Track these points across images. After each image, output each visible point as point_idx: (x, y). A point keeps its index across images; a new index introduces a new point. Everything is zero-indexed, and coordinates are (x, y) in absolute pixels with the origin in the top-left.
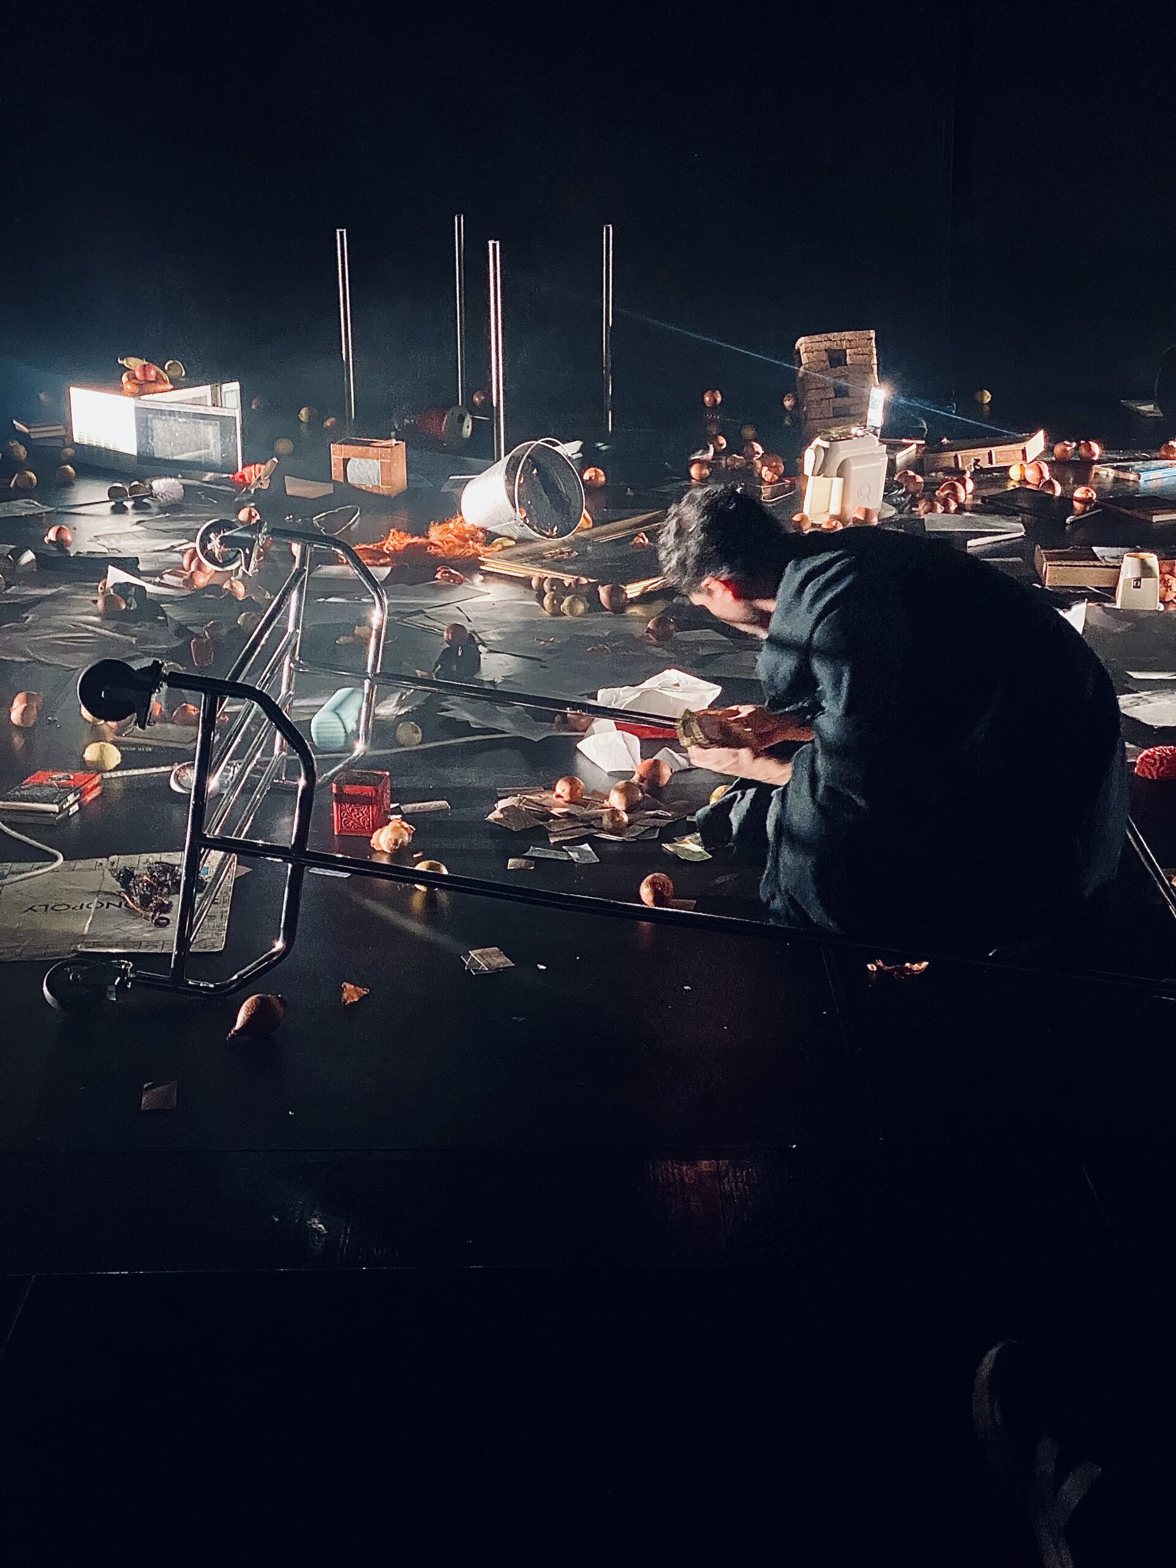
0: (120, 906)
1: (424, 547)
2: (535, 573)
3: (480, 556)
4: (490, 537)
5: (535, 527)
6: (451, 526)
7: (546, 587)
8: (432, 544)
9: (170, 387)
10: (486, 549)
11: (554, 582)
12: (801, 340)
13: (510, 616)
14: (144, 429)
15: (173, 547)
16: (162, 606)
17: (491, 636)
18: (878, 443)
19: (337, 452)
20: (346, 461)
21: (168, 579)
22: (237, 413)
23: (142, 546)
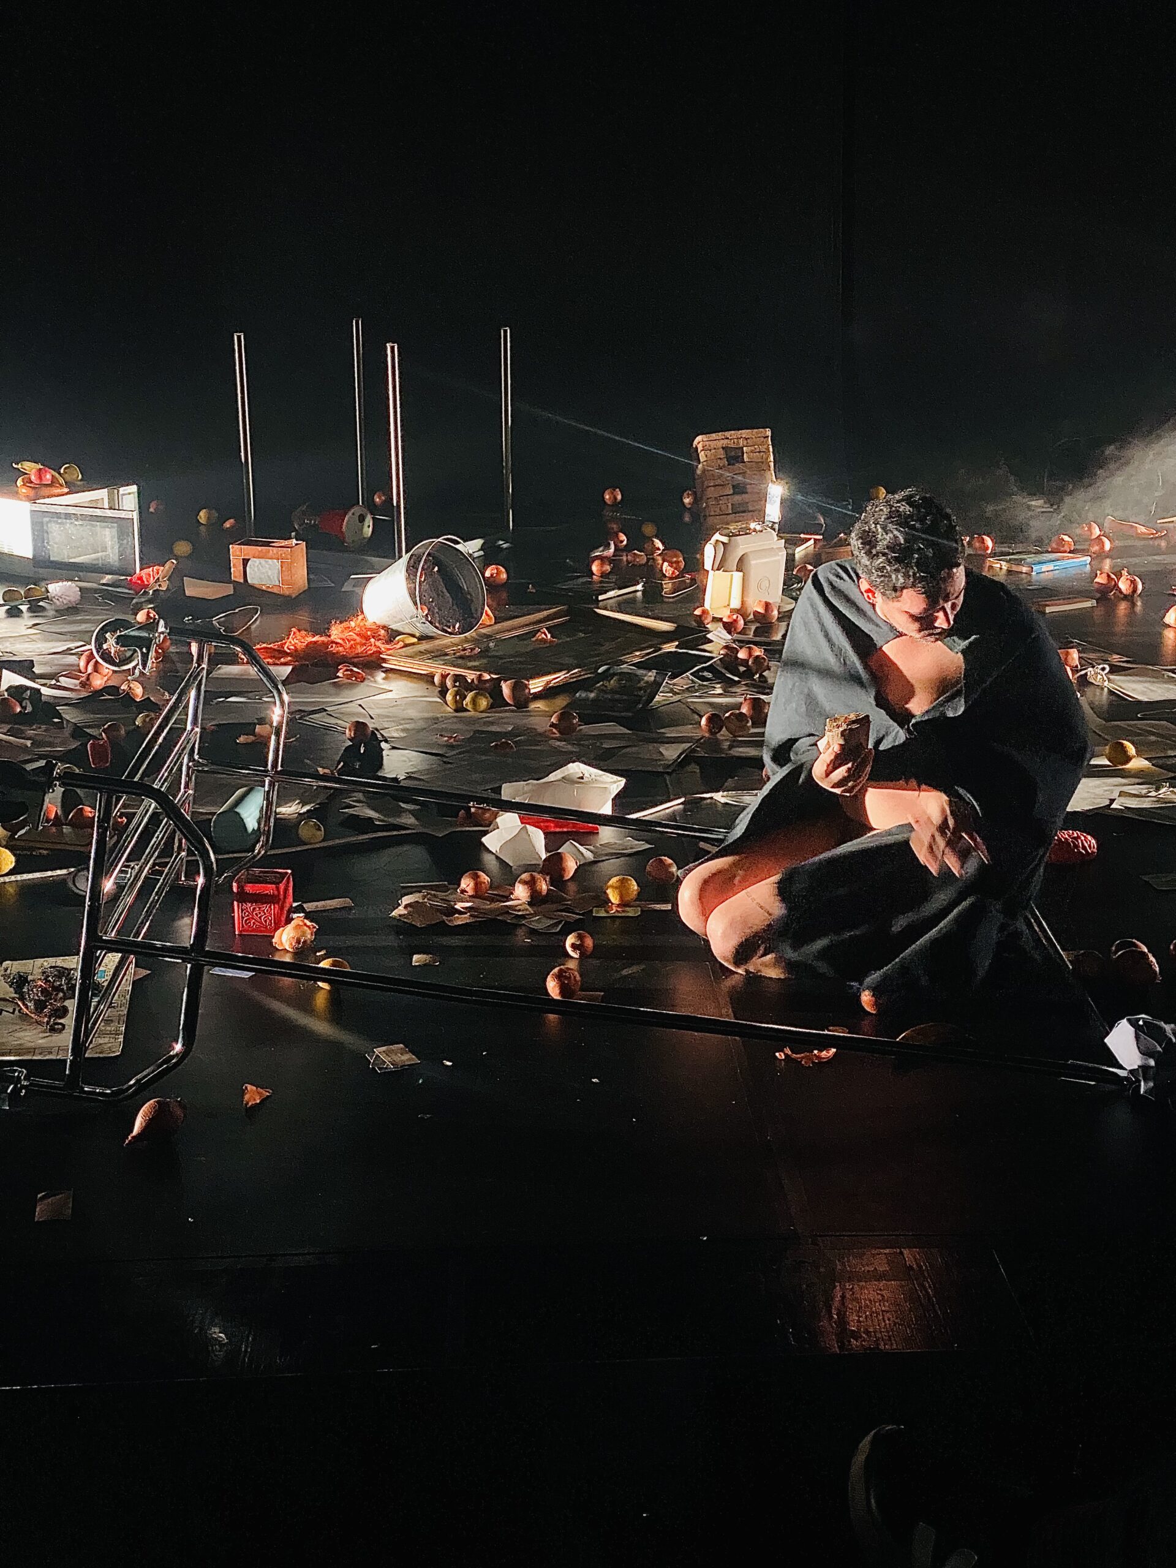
0: (13, 1013)
1: (326, 645)
2: (438, 669)
3: (381, 653)
4: (392, 635)
5: (437, 625)
6: (353, 624)
7: (449, 683)
8: (333, 642)
9: (66, 490)
10: (388, 646)
11: (457, 678)
12: (699, 438)
13: (412, 713)
14: (40, 534)
15: (70, 649)
16: (58, 708)
17: (393, 732)
18: (776, 538)
19: (236, 552)
20: (245, 562)
21: (64, 681)
22: (135, 516)
23: (38, 648)
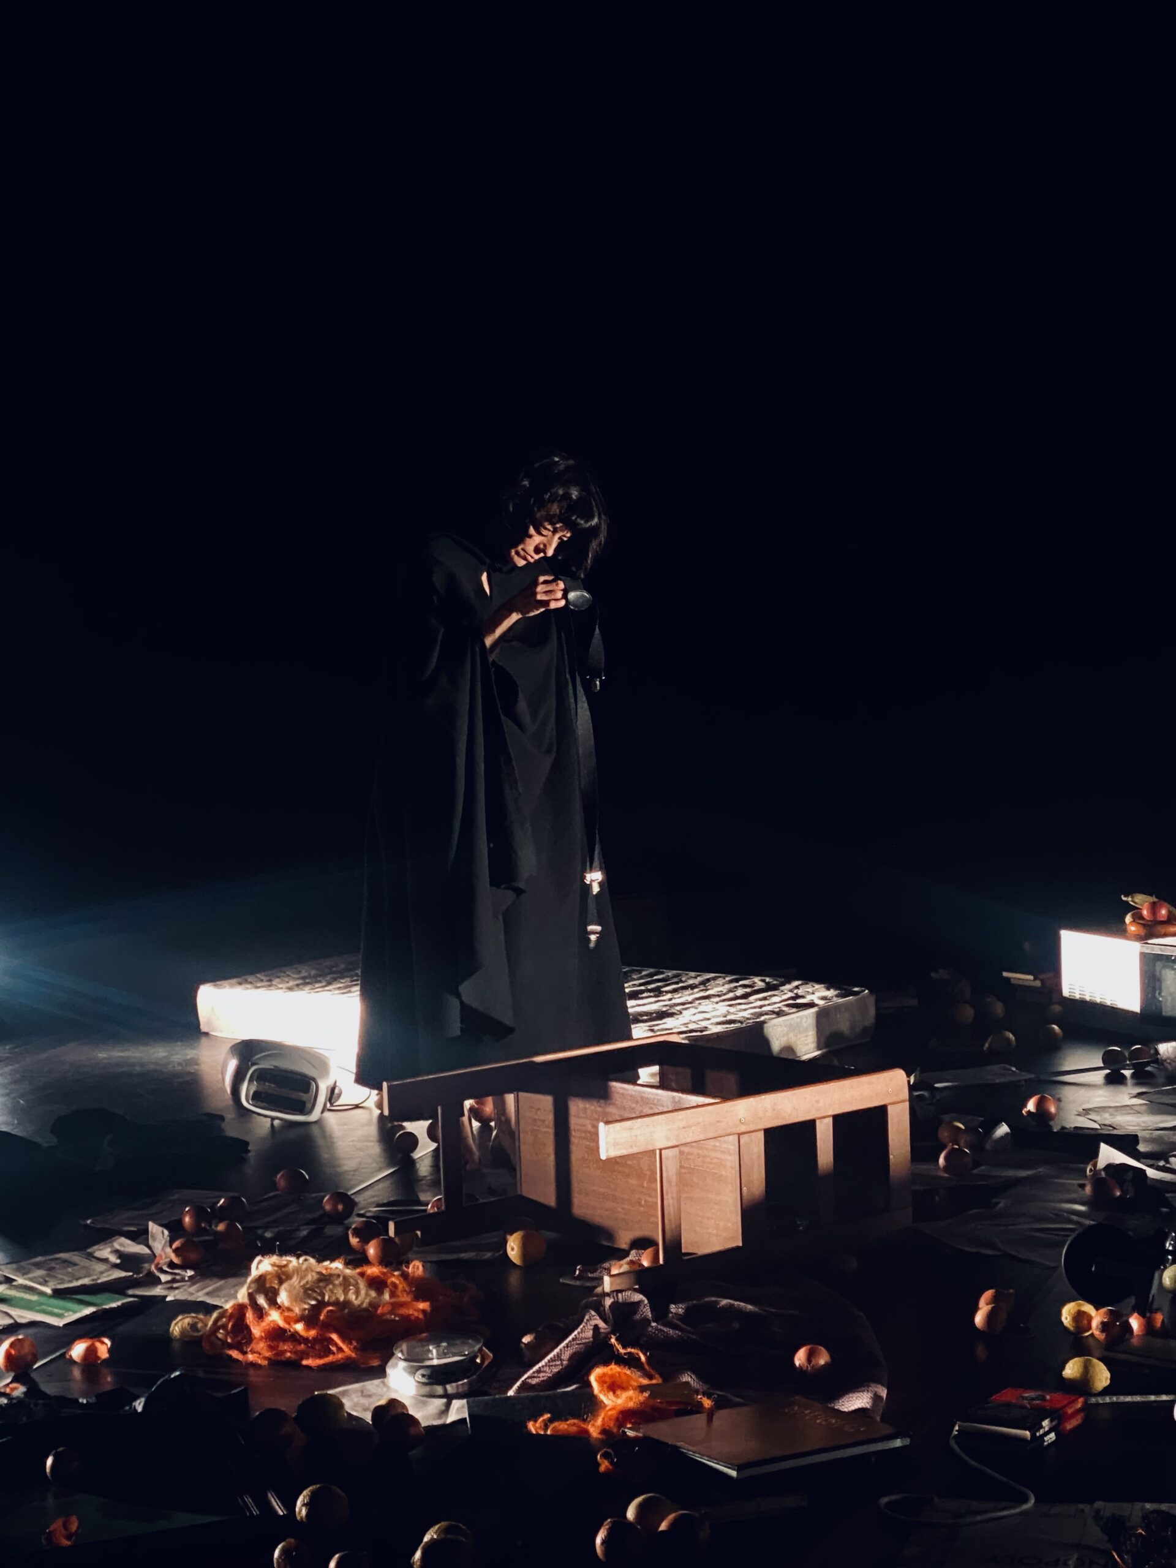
14: (1151, 982)
23: (1144, 1122)
